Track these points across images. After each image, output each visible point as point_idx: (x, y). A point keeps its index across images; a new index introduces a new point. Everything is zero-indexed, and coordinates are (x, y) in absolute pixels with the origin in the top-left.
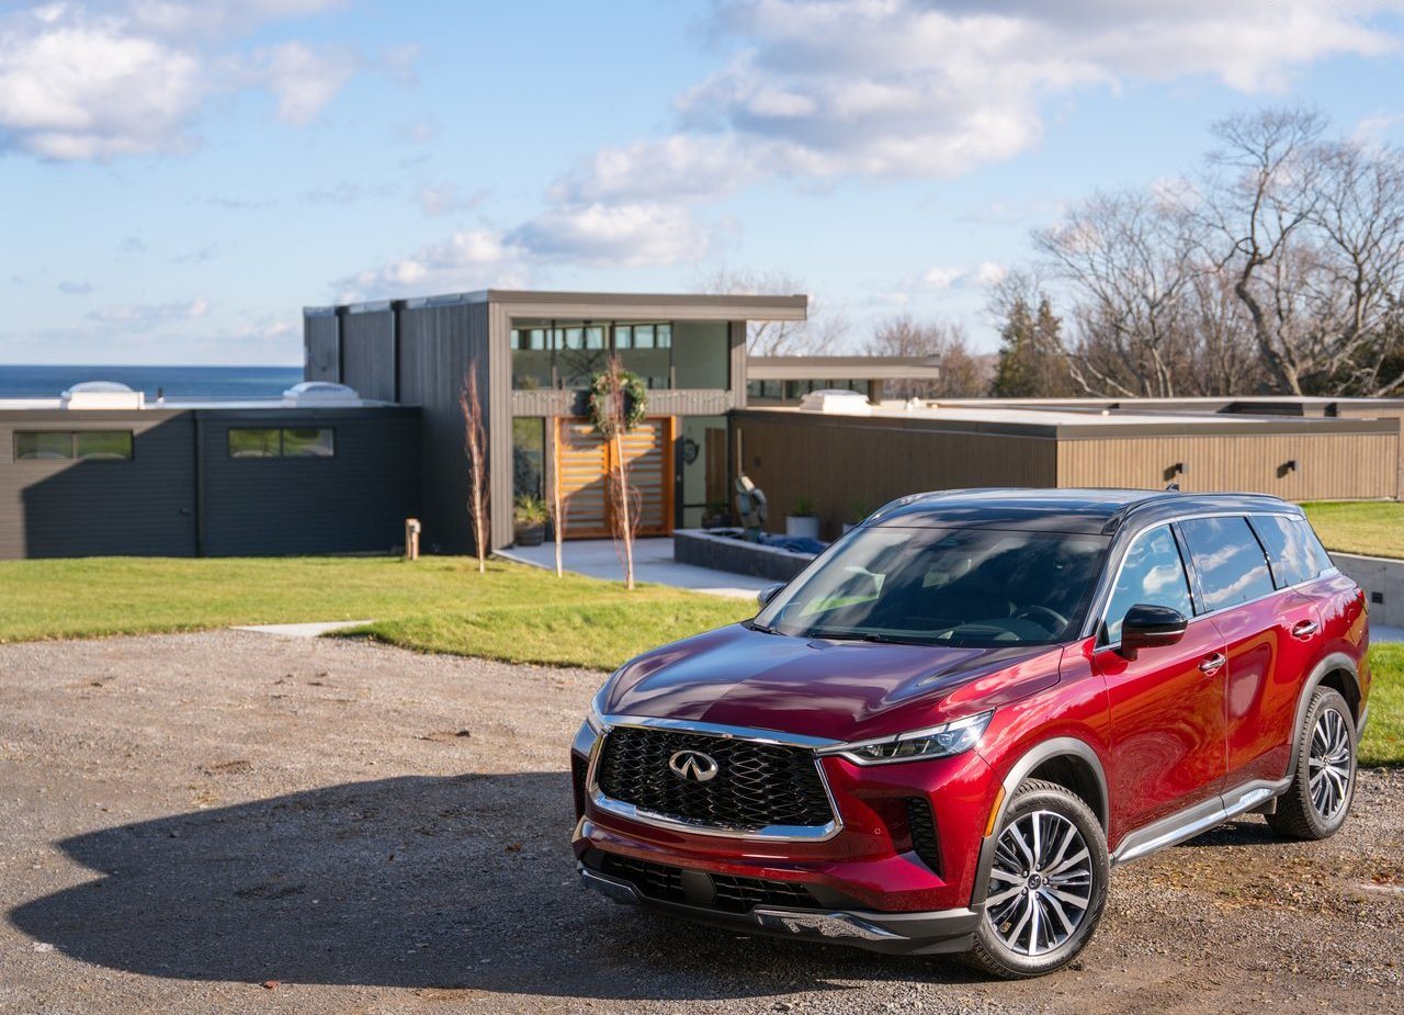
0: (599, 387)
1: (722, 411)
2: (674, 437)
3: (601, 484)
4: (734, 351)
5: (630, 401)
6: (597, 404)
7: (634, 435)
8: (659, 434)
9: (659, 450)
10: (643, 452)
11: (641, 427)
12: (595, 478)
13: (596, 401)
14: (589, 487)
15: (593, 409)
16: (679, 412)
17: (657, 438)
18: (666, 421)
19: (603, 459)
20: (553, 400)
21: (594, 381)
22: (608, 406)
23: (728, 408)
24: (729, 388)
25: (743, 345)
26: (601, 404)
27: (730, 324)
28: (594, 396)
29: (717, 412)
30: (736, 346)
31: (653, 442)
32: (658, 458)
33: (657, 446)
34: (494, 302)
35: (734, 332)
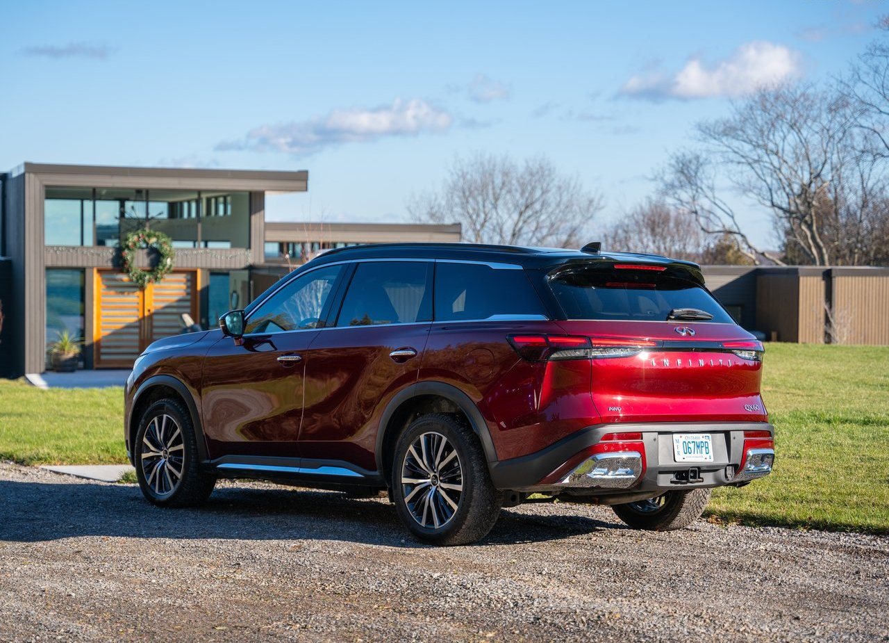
0: (130, 244)
1: (243, 266)
2: (199, 287)
3: (137, 324)
4: (253, 217)
5: (157, 257)
6: (129, 258)
7: (162, 284)
8: (189, 284)
9: (189, 297)
10: (176, 298)
11: (168, 277)
12: (133, 319)
13: (128, 255)
14: (129, 327)
15: (125, 261)
16: (204, 266)
17: (188, 287)
18: (193, 274)
19: (138, 303)
20: (93, 254)
21: (127, 239)
22: (139, 260)
23: (248, 264)
24: (250, 248)
25: (262, 212)
26: (133, 258)
27: (251, 194)
28: (126, 251)
29: (238, 266)
30: (255, 213)
31: (185, 290)
32: (188, 304)
33: (188, 294)
34: (29, 173)
35: (255, 201)
